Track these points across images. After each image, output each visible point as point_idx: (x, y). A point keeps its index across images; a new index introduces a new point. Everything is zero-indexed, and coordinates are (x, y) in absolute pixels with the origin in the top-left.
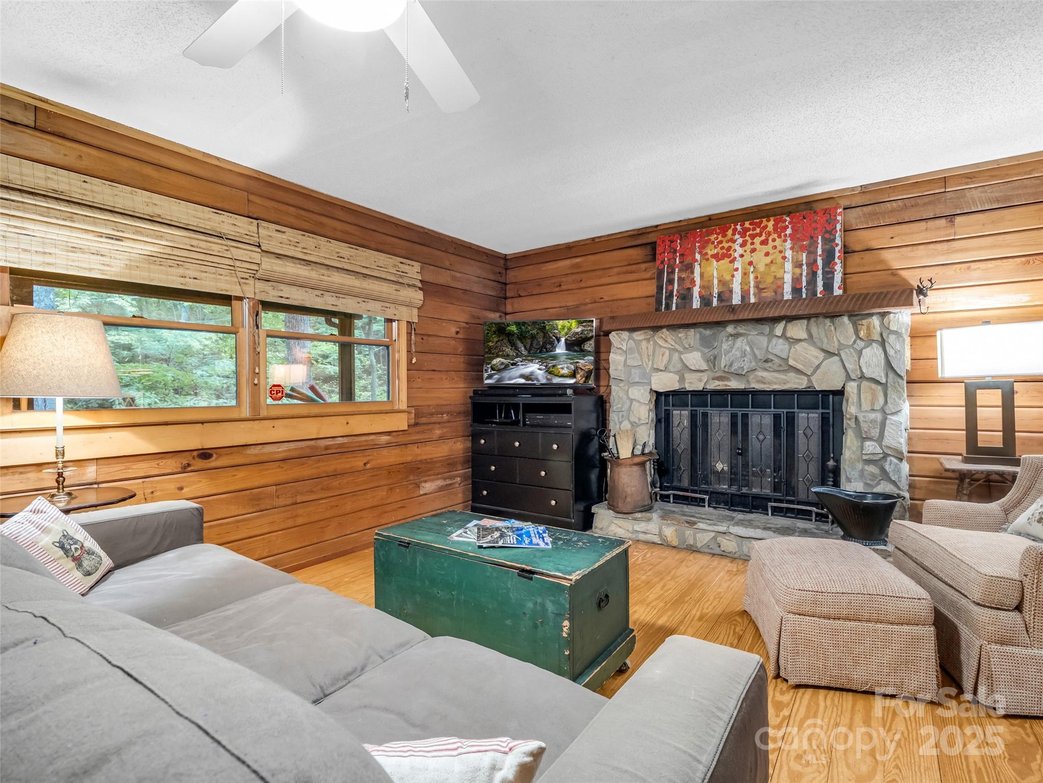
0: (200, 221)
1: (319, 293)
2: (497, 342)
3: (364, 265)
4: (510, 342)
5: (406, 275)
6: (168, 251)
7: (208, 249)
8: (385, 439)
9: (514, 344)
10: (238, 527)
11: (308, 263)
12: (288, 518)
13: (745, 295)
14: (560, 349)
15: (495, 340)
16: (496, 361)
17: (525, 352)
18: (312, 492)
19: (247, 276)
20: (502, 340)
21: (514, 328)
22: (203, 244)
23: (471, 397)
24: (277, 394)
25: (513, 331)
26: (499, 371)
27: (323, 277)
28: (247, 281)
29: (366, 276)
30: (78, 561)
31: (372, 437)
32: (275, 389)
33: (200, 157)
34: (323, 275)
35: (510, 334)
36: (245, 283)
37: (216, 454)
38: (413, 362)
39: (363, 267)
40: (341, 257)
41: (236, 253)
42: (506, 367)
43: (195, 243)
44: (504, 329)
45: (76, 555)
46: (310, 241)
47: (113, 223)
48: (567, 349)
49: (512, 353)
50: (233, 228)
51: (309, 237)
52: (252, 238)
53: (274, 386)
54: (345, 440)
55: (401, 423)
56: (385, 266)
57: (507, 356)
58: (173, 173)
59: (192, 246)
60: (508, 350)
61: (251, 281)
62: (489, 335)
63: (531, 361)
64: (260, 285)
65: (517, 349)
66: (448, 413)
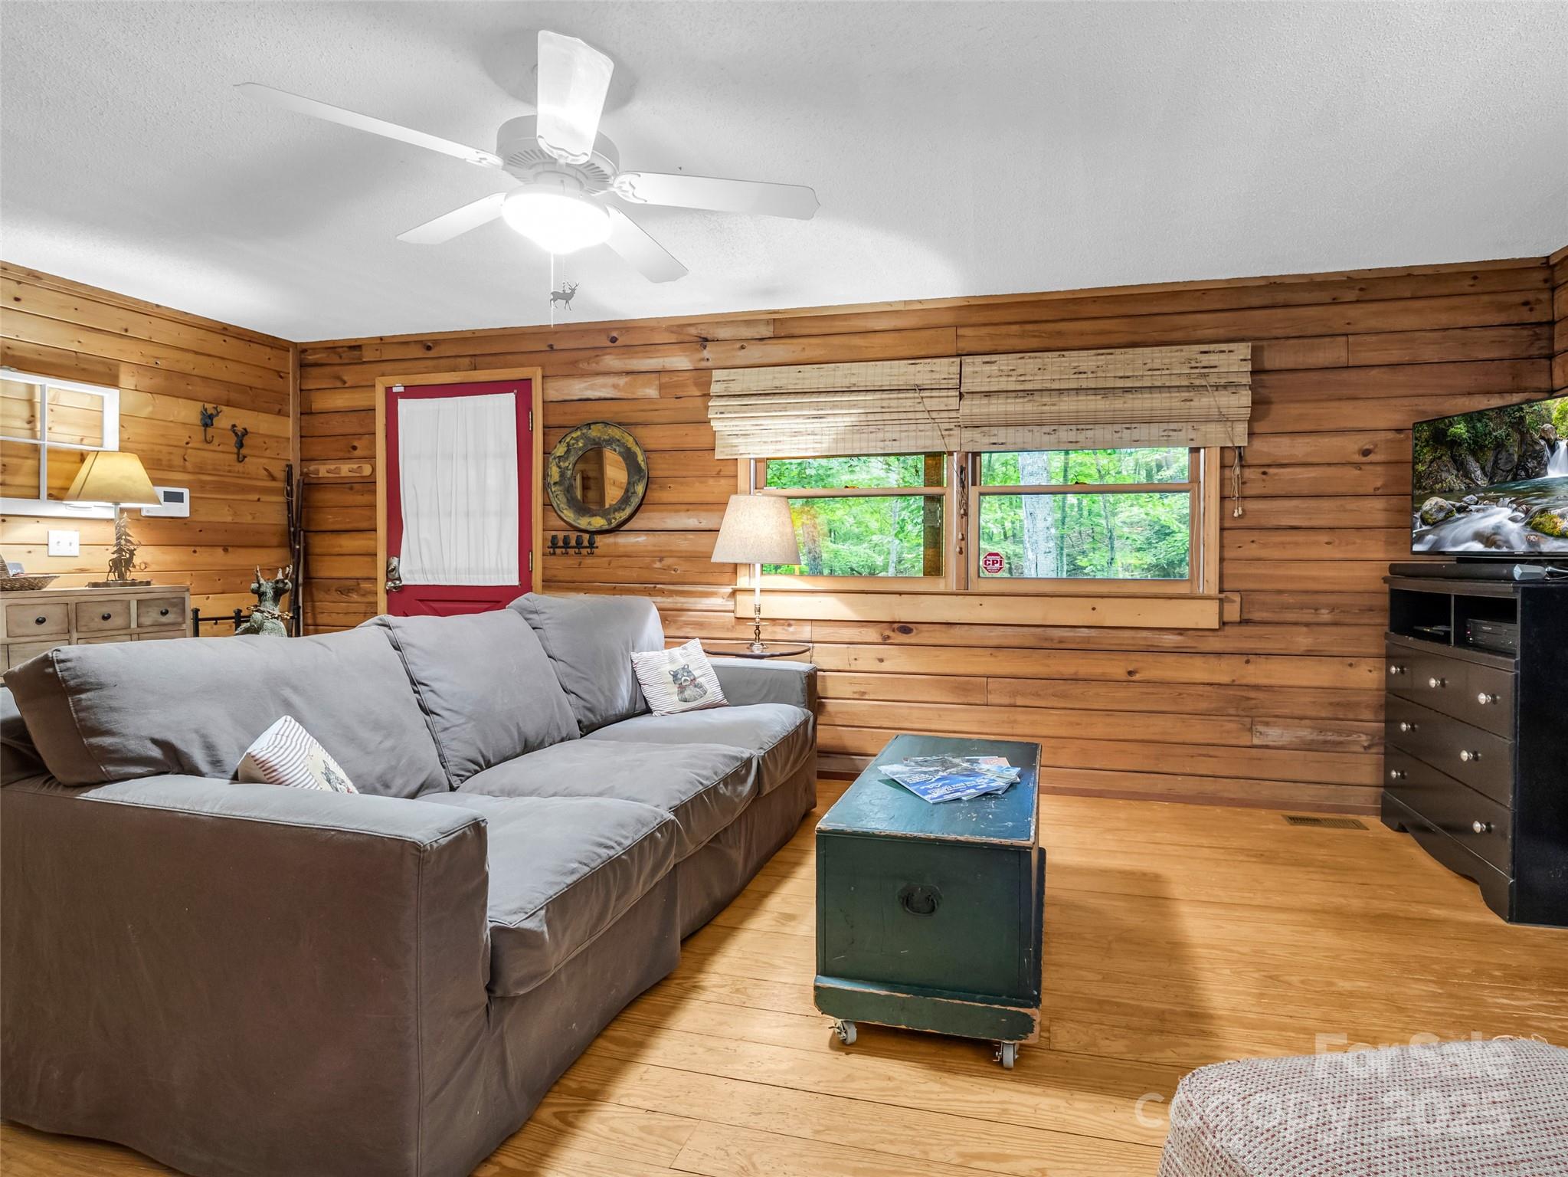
0: (892, 378)
1: (1047, 429)
2: (1431, 462)
3: (1122, 375)
4: (1455, 461)
5: (1212, 370)
6: (863, 418)
7: (898, 407)
8: (1173, 639)
9: (1462, 464)
10: (940, 716)
11: (1030, 393)
12: (1003, 722)
15: (1429, 458)
16: (1431, 503)
17: (1482, 482)
18: (1037, 695)
19: (952, 426)
20: (1440, 458)
21: (1460, 429)
22: (894, 403)
23: (1385, 580)
24: (993, 564)
25: (1460, 436)
26: (1436, 524)
27: (1044, 408)
28: (951, 432)
29: (1127, 390)
30: (682, 689)
31: (1145, 634)
32: (991, 558)
33: (901, 308)
34: (1045, 405)
35: (1455, 443)
36: (949, 435)
37: (917, 629)
38: (1236, 515)
39: (1121, 377)
40: (1080, 373)
41: (929, 404)
42: (1448, 517)
43: (885, 403)
44: (1444, 432)
45: (684, 684)
46: (1029, 364)
47: (815, 404)
49: (1458, 485)
50: (930, 375)
51: (1030, 358)
52: (950, 381)
53: (990, 554)
56: (1165, 367)
57: (1446, 493)
58: (878, 335)
59: (883, 407)
60: (1452, 479)
61: (956, 432)
62: (1418, 448)
64: (968, 434)
65: (1468, 475)
66: (1332, 609)
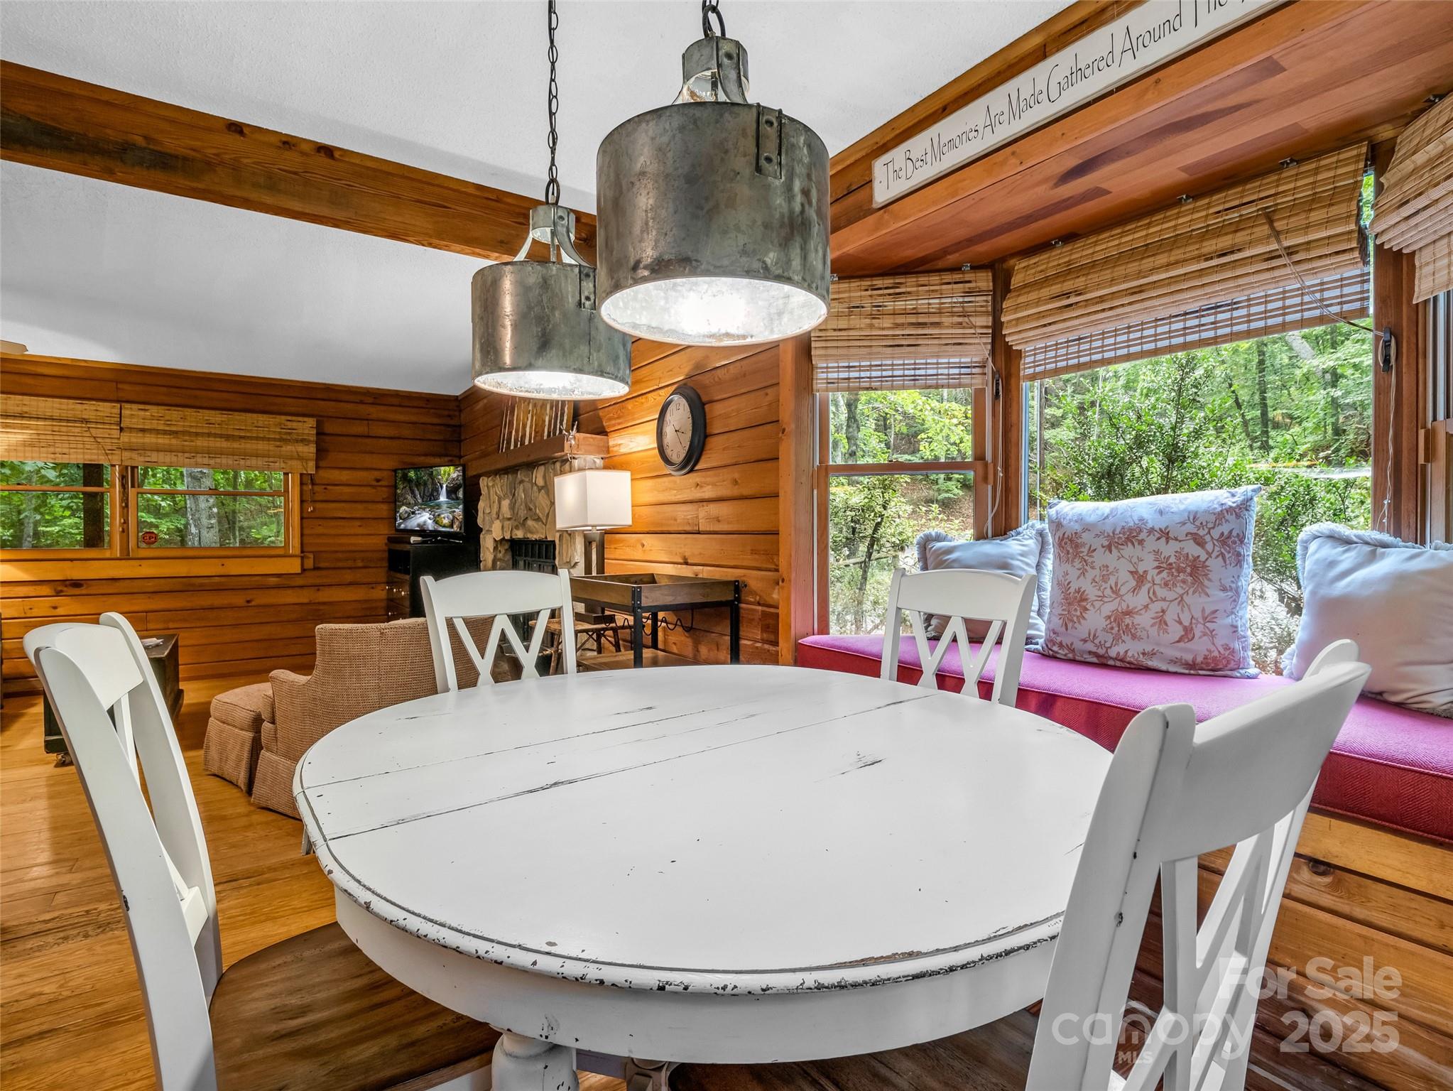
0: (62, 411)
2: (402, 489)
3: (238, 428)
4: (411, 490)
5: (294, 431)
6: (35, 436)
7: (67, 432)
8: (273, 580)
9: (413, 491)
13: (539, 432)
14: (443, 498)
15: (401, 487)
16: (402, 509)
17: (420, 501)
19: (114, 448)
20: (405, 487)
21: (412, 474)
22: (63, 429)
23: (386, 545)
24: (150, 539)
25: (412, 478)
26: (404, 519)
28: (114, 453)
31: (256, 579)
32: (148, 535)
35: (410, 481)
36: (112, 454)
37: (86, 585)
38: (309, 511)
39: (238, 430)
40: (211, 424)
41: (95, 432)
42: (409, 515)
44: (407, 475)
46: (175, 414)
48: (448, 497)
49: (412, 501)
50: (95, 413)
52: (112, 419)
53: (147, 533)
54: (223, 579)
55: (294, 566)
56: (265, 426)
57: (409, 505)
59: (53, 431)
60: (409, 498)
61: (117, 453)
62: (398, 481)
63: (424, 509)
64: (127, 455)
65: (415, 497)
66: (363, 560)
